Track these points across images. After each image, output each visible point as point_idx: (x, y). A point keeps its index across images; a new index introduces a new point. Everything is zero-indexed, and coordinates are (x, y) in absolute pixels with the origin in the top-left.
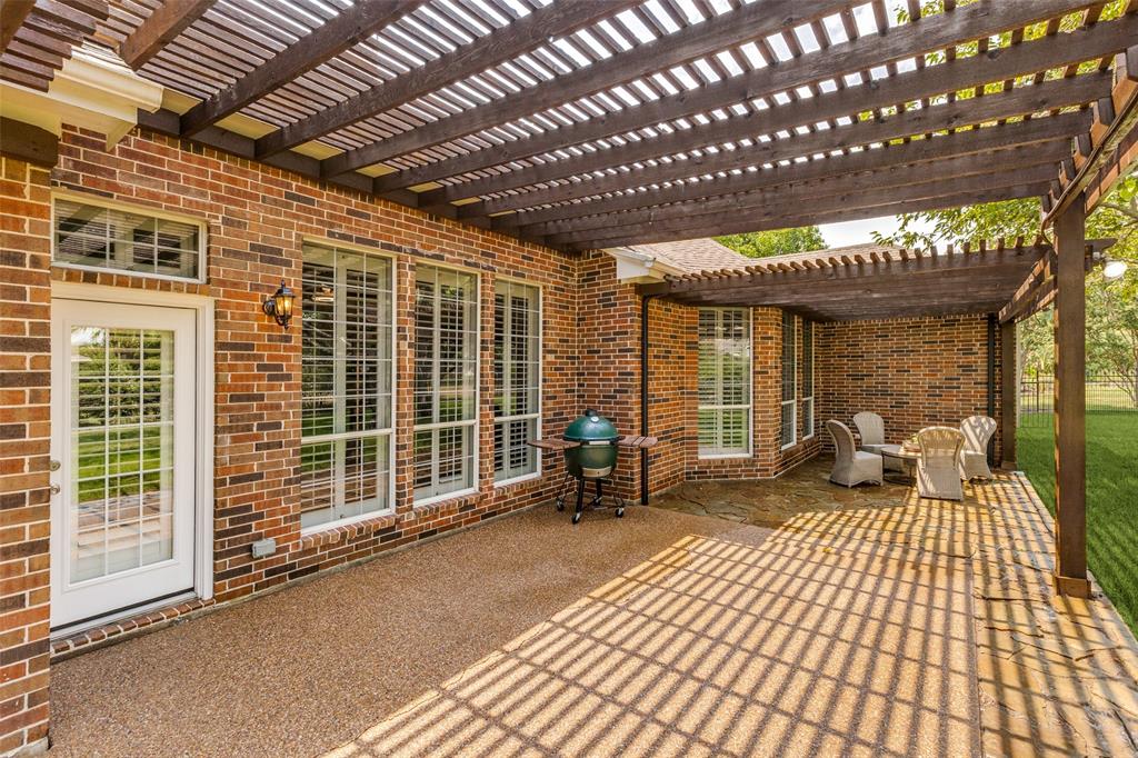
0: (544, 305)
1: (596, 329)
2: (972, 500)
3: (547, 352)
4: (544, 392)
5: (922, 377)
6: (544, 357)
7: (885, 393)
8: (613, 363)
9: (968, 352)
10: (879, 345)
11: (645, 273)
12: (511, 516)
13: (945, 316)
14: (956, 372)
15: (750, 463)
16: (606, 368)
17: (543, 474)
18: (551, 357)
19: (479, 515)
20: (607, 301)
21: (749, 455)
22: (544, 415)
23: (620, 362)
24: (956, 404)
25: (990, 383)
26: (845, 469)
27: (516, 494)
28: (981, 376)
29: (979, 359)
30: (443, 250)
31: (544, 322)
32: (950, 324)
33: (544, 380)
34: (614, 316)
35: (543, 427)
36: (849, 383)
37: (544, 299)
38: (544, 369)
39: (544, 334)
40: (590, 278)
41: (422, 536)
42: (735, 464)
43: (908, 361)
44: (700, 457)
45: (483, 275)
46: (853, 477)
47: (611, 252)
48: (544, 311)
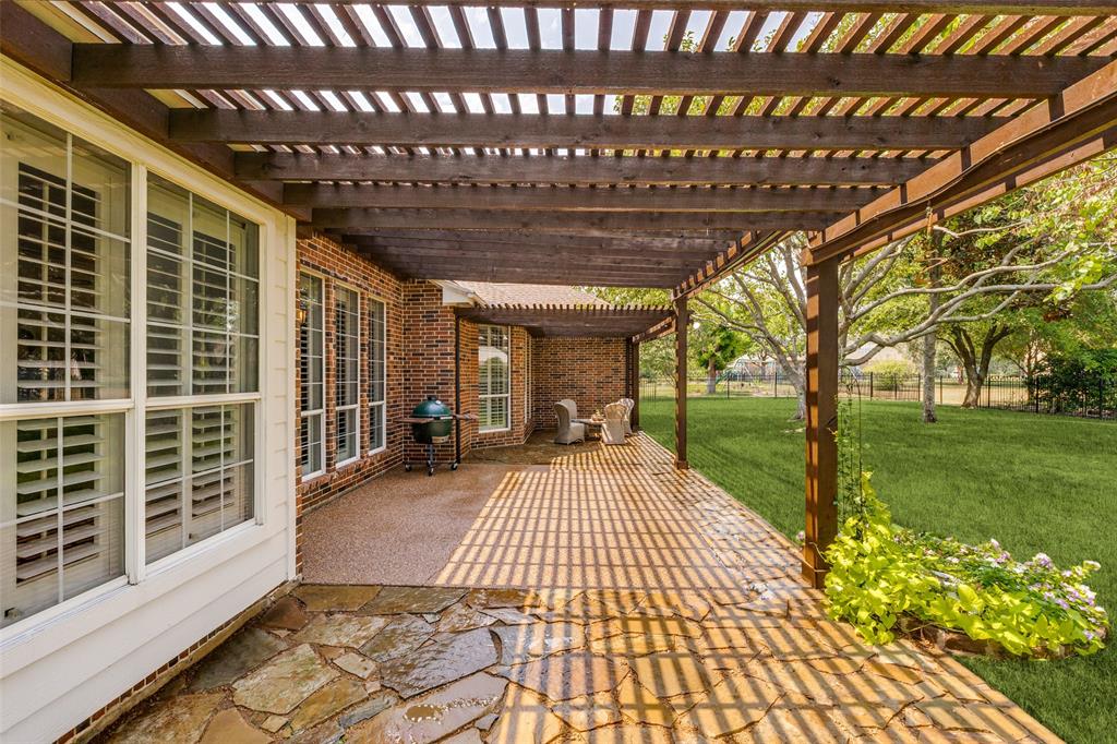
0: (388, 317)
1: (420, 338)
2: (629, 444)
3: (390, 353)
4: (388, 385)
5: (593, 376)
6: (388, 358)
7: (573, 387)
8: (436, 363)
9: (617, 361)
10: (569, 355)
11: (466, 301)
12: (377, 477)
13: (606, 337)
14: (611, 373)
15: (510, 434)
16: (430, 367)
17: (388, 447)
18: (392, 357)
19: (363, 476)
20: (430, 317)
21: (509, 429)
22: (388, 402)
23: (442, 363)
24: (610, 392)
25: (627, 380)
26: (565, 434)
27: (379, 461)
28: (622, 375)
29: (622, 365)
30: (347, 274)
31: (388, 331)
32: (608, 342)
33: (388, 376)
34: (436, 329)
35: (388, 411)
36: (552, 380)
37: (388, 313)
38: (388, 367)
39: (388, 340)
40: (415, 298)
41: (340, 490)
42: (501, 435)
43: (586, 365)
44: (480, 432)
45: (362, 294)
46: (570, 438)
47: (439, 283)
48: (388, 322)
